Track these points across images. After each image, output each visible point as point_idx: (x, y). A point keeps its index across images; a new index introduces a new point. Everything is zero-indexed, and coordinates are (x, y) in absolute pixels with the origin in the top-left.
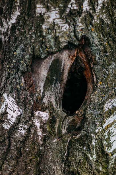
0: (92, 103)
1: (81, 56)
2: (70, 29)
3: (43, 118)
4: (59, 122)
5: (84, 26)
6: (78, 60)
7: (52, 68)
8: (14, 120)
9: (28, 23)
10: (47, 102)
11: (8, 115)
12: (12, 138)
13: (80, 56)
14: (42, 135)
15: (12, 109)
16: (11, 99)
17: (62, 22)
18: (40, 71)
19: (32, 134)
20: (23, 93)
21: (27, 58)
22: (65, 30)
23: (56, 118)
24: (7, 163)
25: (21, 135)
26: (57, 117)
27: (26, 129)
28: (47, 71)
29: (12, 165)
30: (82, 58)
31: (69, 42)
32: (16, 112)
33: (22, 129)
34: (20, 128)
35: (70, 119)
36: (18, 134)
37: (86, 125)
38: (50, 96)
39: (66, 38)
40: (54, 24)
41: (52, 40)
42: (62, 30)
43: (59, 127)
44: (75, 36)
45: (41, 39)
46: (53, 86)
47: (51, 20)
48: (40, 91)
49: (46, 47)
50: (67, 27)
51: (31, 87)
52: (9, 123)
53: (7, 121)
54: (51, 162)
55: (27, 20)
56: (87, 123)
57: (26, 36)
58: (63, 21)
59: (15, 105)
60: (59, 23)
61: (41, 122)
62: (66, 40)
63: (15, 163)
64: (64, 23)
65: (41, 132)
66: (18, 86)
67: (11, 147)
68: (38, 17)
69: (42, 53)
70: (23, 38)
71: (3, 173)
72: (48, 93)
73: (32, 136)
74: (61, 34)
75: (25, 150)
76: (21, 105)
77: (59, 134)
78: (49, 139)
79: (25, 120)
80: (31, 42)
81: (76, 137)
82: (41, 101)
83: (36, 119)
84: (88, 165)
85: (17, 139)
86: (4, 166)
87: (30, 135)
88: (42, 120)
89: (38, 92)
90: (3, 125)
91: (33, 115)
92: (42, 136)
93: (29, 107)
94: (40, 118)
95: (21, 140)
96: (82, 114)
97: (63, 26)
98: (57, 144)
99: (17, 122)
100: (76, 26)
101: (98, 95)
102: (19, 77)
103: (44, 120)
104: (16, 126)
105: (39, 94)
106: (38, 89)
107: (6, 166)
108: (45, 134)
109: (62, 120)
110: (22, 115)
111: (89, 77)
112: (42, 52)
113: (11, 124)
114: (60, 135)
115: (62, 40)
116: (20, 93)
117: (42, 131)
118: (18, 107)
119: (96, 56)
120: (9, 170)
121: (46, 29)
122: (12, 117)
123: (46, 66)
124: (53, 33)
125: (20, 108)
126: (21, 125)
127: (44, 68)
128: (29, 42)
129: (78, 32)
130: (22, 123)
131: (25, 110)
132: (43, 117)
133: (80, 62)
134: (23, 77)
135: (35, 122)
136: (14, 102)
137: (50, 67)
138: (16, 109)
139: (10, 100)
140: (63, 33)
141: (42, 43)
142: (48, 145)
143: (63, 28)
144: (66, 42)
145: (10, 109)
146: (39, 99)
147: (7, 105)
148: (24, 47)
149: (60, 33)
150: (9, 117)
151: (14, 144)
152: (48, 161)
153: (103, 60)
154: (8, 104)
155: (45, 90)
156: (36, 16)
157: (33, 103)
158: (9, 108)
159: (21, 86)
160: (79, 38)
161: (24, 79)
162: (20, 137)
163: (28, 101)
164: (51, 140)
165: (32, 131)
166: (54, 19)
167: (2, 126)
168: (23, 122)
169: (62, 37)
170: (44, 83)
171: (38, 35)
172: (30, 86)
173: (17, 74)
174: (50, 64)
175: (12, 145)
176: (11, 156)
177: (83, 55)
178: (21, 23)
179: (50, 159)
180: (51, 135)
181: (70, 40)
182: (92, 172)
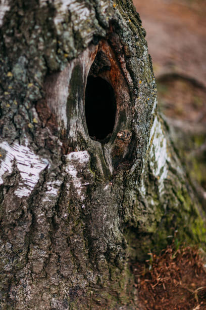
0: (139, 115)
1: (105, 49)
2: (92, 14)
3: (80, 161)
4: (100, 158)
5: (107, 4)
6: (102, 57)
7: (73, 82)
8: (35, 179)
9: (26, 20)
10: (74, 135)
11: (21, 174)
12: (38, 206)
13: (103, 51)
14: (82, 186)
15: (27, 163)
16: (21, 148)
17: (79, 7)
18: (58, 91)
19: (67, 190)
20: (40, 133)
21: (38, 78)
22: (85, 18)
23: (94, 154)
24: (36, 247)
25: (51, 198)
26: (94, 152)
27: (58, 186)
28: (67, 89)
29: (45, 247)
30: (107, 52)
31: (94, 36)
32: (35, 166)
33: (53, 188)
34: (49, 188)
35: (109, 148)
36: (47, 198)
37: (138, 150)
38: (77, 124)
39: (90, 30)
40: (70, 13)
41: (71, 39)
42: (81, 19)
43: (103, 165)
44: (101, 23)
45: (55, 41)
46: (77, 108)
47: (64, 8)
48: (63, 121)
49: (65, 52)
50: (86, 13)
51: (50, 120)
52: (26, 186)
53: (22, 184)
54: (107, 220)
55: (24, 17)
56: (140, 145)
57: (26, 42)
58: (80, 5)
59: (31, 156)
60: (76, 9)
61: (78, 167)
62: (89, 34)
63: (49, 242)
64: (83, 8)
65: (80, 183)
66: (30, 125)
67: (38, 221)
68: (44, 8)
69: (60, 64)
70: (21, 47)
71: (34, 265)
72: (73, 121)
73: (68, 192)
74: (81, 25)
75: (62, 217)
76: (45, 153)
77: (107, 175)
78: (97, 189)
79: (55, 173)
80: (39, 50)
81: (130, 171)
82: (67, 136)
83: (70, 166)
84: (140, 204)
85: (46, 206)
86: (31, 254)
87: (66, 193)
88: (80, 163)
89: (61, 125)
90: (16, 192)
91: (64, 162)
92: (82, 188)
93: (57, 152)
94: (75, 162)
95: (54, 204)
96: (131, 135)
97: (81, 13)
98: (110, 191)
99: (43, 179)
100: (97, 7)
101: (142, 101)
102: (28, 110)
103: (83, 162)
104: (41, 187)
105: (62, 127)
106: (59, 118)
107: (37, 253)
108: (88, 184)
109: (102, 153)
110: (49, 167)
111: (118, 78)
112: (59, 61)
113: (30, 186)
114: (109, 176)
115: (84, 34)
116: (37, 134)
117: (81, 180)
118: (38, 157)
119: (129, 45)
120: (41, 257)
121: (59, 24)
122: (31, 175)
123: (64, 81)
124: (70, 26)
125: (44, 158)
126: (50, 183)
127: (63, 85)
128: (35, 50)
129: (103, 15)
130: (52, 180)
131: (51, 158)
132: (79, 159)
133: (105, 59)
134: (34, 109)
135: (69, 170)
136: (29, 152)
137: (70, 81)
138: (36, 161)
139: (17, 151)
140: (83, 24)
141: (57, 47)
142: (96, 197)
143: (81, 16)
144: (91, 37)
145: (24, 165)
146: (63, 134)
147: (15, 159)
148: (27, 62)
149: (78, 24)
150: (24, 176)
151: (42, 215)
152: (102, 220)
153: (136, 47)
154: (17, 158)
155: (69, 118)
156: (41, 6)
157: (61, 144)
158: (20, 163)
159: (34, 124)
160: (107, 25)
161: (37, 111)
162: (50, 200)
163: (53, 144)
164: (101, 188)
165: (68, 185)
166: (69, 6)
167: (14, 195)
168: (53, 176)
169: (84, 29)
170: (65, 107)
171: (47, 37)
172: (48, 120)
173: (21, 106)
174: (70, 77)
175: (39, 218)
176: (42, 234)
177: (108, 47)
178: (12, 23)
179: (105, 216)
180: (99, 181)
181: (96, 32)
182: (147, 211)
